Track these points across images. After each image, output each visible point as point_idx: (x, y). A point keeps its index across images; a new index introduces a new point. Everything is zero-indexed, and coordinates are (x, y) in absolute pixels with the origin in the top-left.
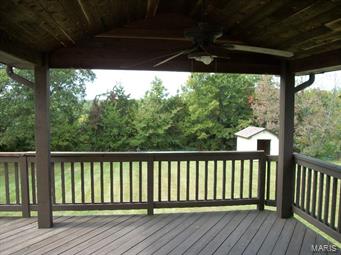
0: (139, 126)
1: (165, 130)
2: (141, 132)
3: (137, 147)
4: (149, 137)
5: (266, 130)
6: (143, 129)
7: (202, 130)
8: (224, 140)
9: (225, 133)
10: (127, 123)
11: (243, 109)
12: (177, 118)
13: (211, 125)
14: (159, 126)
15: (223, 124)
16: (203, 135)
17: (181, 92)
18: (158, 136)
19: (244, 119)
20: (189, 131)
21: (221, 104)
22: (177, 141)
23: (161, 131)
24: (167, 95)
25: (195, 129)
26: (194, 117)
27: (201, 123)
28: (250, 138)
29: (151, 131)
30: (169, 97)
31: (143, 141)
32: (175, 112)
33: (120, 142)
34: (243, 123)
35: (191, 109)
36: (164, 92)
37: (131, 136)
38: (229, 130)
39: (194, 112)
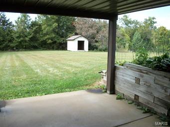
0: (15, 36)
1: (30, 38)
2: (16, 39)
3: (14, 47)
4: (20, 42)
5: (82, 36)
6: (17, 37)
7: (49, 39)
8: (61, 44)
9: (61, 40)
10: (8, 34)
11: (70, 28)
12: (36, 32)
13: (54, 36)
14: (26, 36)
15: (60, 35)
16: (50, 41)
17: (38, 19)
18: (26, 41)
19: (71, 33)
20: (42, 39)
21: (58, 25)
22: (36, 44)
23: (27, 39)
24: (30, 20)
25: (46, 38)
26: (45, 32)
27: (49, 35)
28: (74, 40)
29: (22, 39)
30: (31, 21)
31: (17, 44)
32: (34, 28)
33: (4, 45)
34: (70, 35)
35: (43, 27)
36: (29, 18)
37: (10, 41)
38: (63, 39)
39: (45, 29)
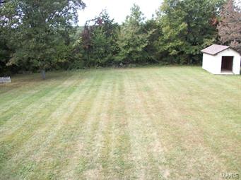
0: (121, 45)
1: (143, 48)
2: (123, 50)
3: (120, 62)
4: (130, 54)
5: (230, 48)
6: (125, 47)
7: (173, 48)
8: (191, 56)
9: (192, 50)
10: (112, 43)
11: (207, 29)
12: (152, 38)
13: (181, 43)
14: (138, 45)
15: (190, 42)
16: (174, 52)
17: (156, 16)
18: (137, 52)
19: (208, 38)
20: (162, 49)
21: (189, 25)
22: (153, 57)
23: (139, 49)
24: (144, 19)
25: (168, 47)
26: (166, 37)
27: (173, 42)
28: (216, 54)
29: (131, 49)
30: (146, 20)
31: (125, 57)
32: (150, 33)
33: (106, 59)
34: (207, 42)
35: (164, 30)
36: (142, 16)
37: (115, 53)
38: (196, 47)
39: (166, 33)
